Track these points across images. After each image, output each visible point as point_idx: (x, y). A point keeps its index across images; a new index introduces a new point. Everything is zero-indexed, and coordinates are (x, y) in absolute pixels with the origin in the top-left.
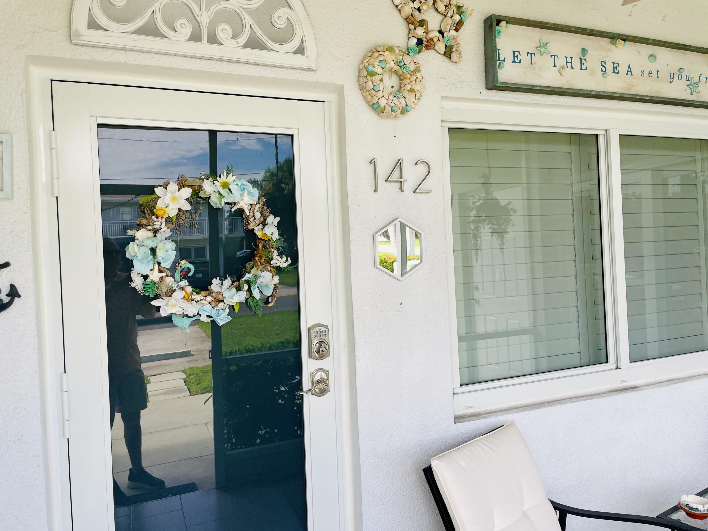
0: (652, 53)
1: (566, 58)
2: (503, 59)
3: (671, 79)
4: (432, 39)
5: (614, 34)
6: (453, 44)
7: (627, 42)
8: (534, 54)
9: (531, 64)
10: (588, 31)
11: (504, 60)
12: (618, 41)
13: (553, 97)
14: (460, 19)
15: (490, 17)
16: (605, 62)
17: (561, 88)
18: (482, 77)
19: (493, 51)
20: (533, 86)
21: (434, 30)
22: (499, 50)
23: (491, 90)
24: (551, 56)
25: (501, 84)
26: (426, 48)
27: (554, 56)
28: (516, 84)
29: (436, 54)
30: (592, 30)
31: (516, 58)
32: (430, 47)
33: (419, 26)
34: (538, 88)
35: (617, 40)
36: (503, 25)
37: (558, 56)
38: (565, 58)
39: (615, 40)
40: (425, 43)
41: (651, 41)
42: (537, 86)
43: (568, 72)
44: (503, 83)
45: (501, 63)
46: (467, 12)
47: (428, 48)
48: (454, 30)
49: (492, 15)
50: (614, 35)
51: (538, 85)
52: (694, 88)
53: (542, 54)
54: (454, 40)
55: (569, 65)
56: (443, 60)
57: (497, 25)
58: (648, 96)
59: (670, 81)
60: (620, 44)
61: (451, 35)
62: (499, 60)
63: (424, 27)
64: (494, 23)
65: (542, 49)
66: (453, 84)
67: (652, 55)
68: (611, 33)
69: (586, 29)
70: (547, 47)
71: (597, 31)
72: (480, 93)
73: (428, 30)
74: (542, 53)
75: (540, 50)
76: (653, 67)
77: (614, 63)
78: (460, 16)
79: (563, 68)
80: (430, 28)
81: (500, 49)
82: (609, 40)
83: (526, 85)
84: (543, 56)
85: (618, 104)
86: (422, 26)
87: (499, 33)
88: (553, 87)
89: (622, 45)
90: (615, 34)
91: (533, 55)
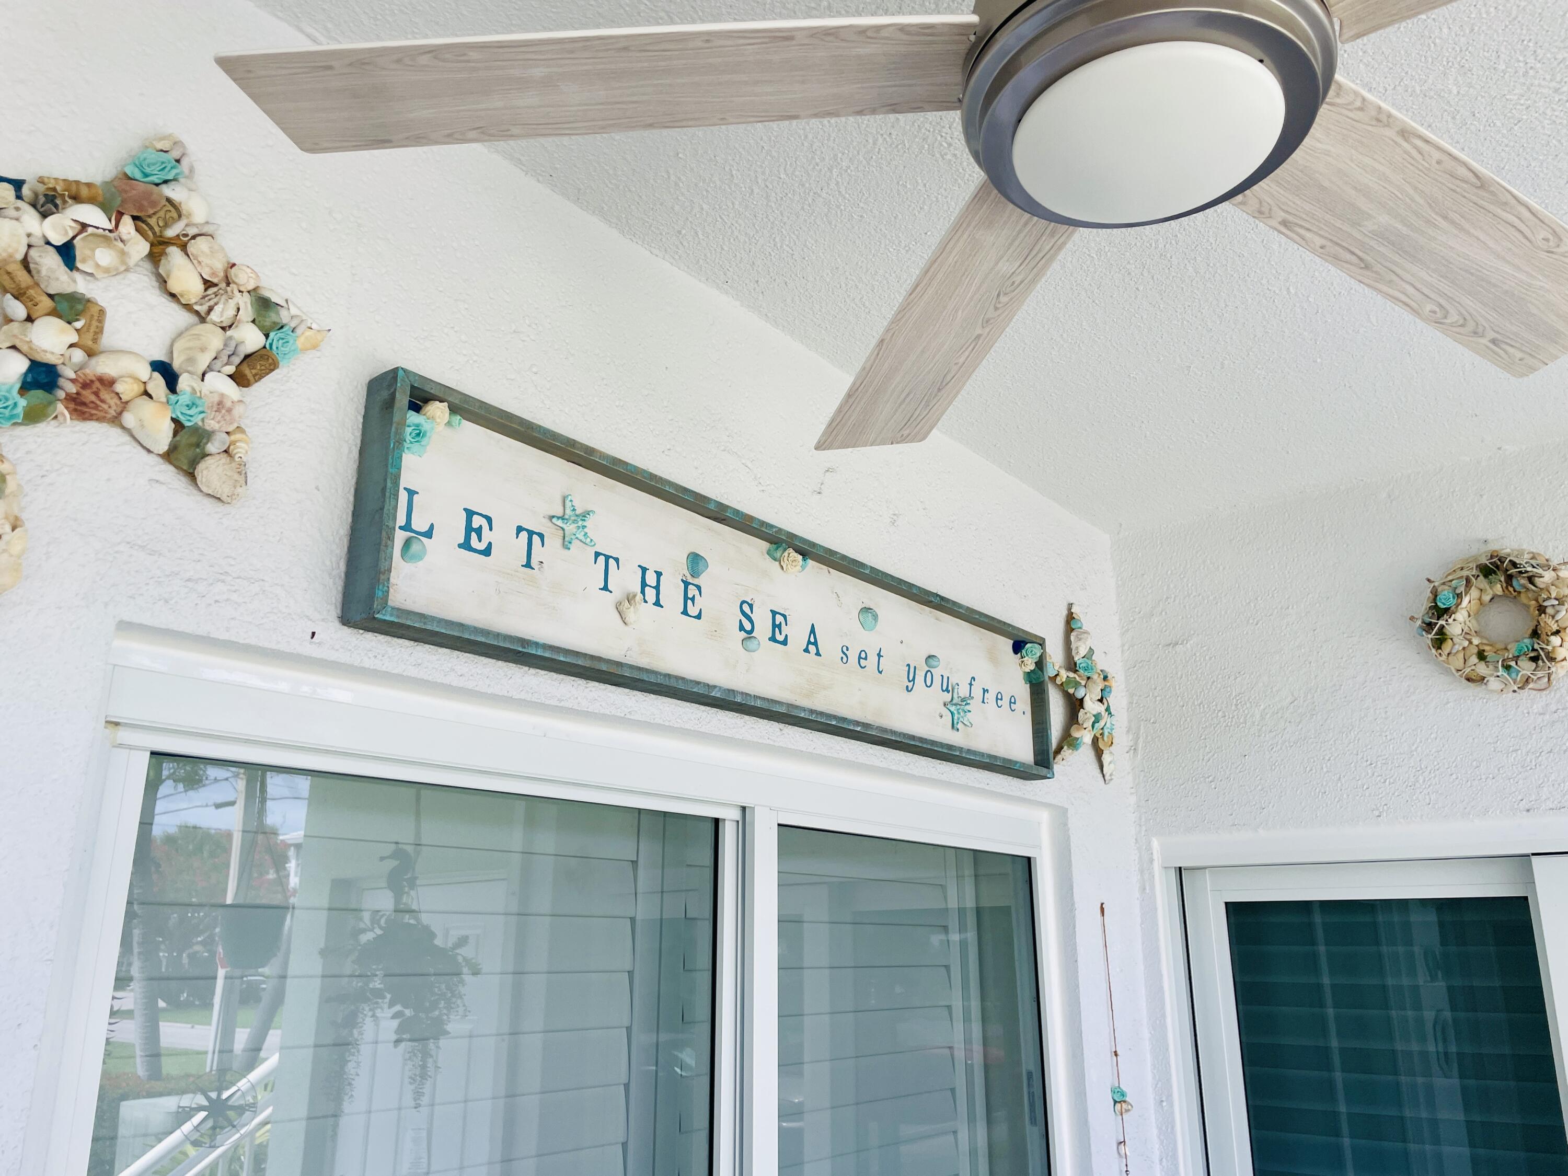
0: (868, 604)
1: (644, 570)
2: (424, 528)
3: (909, 681)
4: (108, 383)
5: (780, 530)
6: (211, 425)
7: (810, 563)
8: (541, 536)
9: (528, 565)
10: (712, 506)
11: (429, 534)
12: (789, 554)
13: (593, 689)
14: (265, 347)
15: (391, 375)
16: (751, 606)
17: (619, 664)
18: (330, 574)
19: (384, 490)
20: (524, 642)
21: (130, 353)
22: (411, 493)
23: (361, 631)
24: (597, 554)
25: (398, 617)
26: (75, 410)
27: (607, 558)
28: (461, 626)
29: (127, 448)
30: (723, 507)
31: (474, 535)
32: (94, 412)
33: (54, 313)
34: (540, 652)
35: (785, 550)
36: (438, 413)
37: (617, 560)
38: (640, 572)
39: (781, 549)
40: (72, 389)
41: (867, 572)
42: (537, 644)
43: (643, 613)
44: (409, 613)
45: (415, 540)
46: (298, 331)
47: (84, 413)
48: (230, 376)
49: (397, 368)
50: (781, 534)
51: (541, 641)
52: (959, 713)
53: (566, 543)
54: (218, 411)
55: (650, 593)
56: (161, 478)
57: (416, 408)
58: (858, 723)
59: (907, 687)
60: (794, 564)
61: (211, 393)
62: (407, 527)
63: (78, 325)
64: (403, 399)
65: (570, 528)
66: (189, 580)
67: (866, 610)
68: (772, 526)
69: (705, 497)
70: (585, 524)
71: (737, 512)
72: (313, 634)
73: (95, 340)
74: (566, 539)
75: (563, 530)
76: (869, 641)
77: (774, 613)
78: (267, 336)
79: (630, 599)
80: (109, 339)
81: (418, 493)
82: (765, 545)
83: (497, 635)
84: (569, 549)
85: (779, 733)
86: (70, 318)
87: (418, 435)
88: (592, 658)
89: (799, 568)
90: (783, 533)
91: (536, 539)
